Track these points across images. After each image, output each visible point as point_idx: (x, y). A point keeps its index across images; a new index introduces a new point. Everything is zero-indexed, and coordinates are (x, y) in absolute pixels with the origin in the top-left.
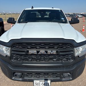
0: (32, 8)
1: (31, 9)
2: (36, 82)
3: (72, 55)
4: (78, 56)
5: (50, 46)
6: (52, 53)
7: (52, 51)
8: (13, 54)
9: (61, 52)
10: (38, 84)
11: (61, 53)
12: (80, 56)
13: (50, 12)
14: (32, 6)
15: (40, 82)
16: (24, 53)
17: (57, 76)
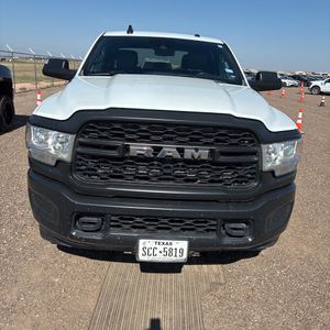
0: (130, 30)
1: (124, 34)
2: (144, 243)
3: (255, 165)
4: (273, 172)
5: (194, 134)
6: (196, 155)
7: (197, 150)
8: (79, 157)
9: (223, 154)
10: (151, 252)
11: (222, 159)
12: (277, 174)
13: (186, 53)
14: (130, 27)
15: (157, 246)
16: (114, 153)
17: (208, 230)
